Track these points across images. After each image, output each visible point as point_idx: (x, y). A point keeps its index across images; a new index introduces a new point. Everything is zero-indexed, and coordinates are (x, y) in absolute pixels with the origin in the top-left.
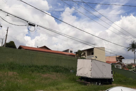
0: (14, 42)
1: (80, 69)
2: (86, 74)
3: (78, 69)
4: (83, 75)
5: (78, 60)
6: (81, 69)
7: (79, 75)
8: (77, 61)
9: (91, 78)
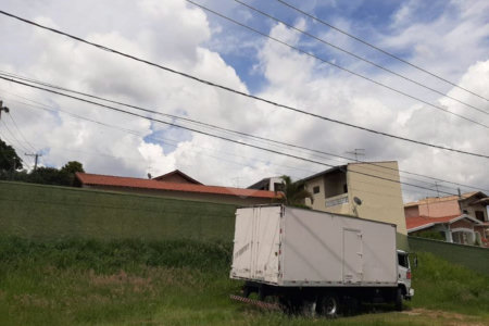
0: (80, 165)
1: (241, 251)
2: (262, 269)
3: (236, 249)
4: (252, 275)
5: (239, 211)
6: (245, 248)
7: (239, 275)
8: (234, 217)
9: (281, 284)
